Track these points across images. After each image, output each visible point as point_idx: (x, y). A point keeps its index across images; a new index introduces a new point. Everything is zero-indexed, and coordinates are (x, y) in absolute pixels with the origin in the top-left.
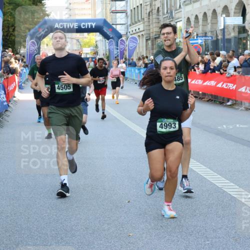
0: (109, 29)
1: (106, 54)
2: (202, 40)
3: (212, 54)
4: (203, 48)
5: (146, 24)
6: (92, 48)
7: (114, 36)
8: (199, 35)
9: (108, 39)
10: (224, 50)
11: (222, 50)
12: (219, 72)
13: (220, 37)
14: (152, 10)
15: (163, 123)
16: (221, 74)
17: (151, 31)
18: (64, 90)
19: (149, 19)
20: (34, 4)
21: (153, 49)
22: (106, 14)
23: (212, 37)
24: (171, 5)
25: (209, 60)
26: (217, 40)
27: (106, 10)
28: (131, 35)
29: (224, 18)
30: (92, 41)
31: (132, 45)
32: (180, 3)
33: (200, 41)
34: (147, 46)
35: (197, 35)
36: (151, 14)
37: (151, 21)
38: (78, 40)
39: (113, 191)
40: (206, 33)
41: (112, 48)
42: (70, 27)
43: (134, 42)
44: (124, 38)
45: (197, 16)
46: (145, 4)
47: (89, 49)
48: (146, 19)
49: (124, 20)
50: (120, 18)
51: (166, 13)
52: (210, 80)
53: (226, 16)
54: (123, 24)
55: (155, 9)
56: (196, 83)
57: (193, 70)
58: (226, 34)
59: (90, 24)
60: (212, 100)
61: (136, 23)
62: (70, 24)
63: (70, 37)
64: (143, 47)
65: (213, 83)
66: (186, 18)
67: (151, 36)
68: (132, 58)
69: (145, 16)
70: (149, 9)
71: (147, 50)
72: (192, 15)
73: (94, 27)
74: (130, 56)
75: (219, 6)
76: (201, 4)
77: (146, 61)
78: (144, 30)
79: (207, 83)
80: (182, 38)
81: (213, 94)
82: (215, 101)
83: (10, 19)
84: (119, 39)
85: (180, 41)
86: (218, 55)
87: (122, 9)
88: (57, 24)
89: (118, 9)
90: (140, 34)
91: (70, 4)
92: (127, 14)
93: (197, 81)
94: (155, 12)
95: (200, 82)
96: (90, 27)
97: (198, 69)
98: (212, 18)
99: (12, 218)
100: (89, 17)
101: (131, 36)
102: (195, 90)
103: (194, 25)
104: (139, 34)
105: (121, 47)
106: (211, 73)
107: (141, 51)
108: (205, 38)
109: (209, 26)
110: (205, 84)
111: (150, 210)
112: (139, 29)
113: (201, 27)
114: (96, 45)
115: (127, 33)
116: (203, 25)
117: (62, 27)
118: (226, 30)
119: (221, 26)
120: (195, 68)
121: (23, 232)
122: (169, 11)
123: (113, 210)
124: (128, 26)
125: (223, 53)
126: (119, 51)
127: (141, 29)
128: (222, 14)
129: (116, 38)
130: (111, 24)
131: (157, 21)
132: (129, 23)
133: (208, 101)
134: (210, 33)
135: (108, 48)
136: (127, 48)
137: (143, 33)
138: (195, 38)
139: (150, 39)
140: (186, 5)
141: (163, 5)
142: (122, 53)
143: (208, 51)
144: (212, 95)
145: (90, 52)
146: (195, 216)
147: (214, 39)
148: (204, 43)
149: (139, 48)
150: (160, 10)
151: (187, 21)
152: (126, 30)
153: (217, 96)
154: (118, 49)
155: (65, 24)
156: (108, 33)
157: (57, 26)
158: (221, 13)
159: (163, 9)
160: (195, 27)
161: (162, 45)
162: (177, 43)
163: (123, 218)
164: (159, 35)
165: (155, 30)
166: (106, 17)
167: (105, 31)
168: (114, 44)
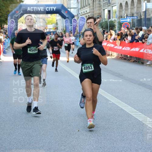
1: (64, 29)
2: (130, 19)
3: (137, 29)
4: (131, 25)
5: (92, 8)
6: (54, 25)
7: (69, 16)
8: (128, 16)
9: (65, 19)
10: (145, 26)
11: (144, 26)
12: (142, 42)
13: (143, 17)
15: (85, 67)
16: (143, 43)
17: (95, 13)
18: (33, 52)
19: (93, 4)
22: (63, 1)
23: (137, 17)
25: (135, 33)
26: (141, 19)
28: (81, 15)
29: (146, 3)
30: (53, 20)
31: (81, 22)
33: (128, 20)
35: (127, 16)
36: (94, 1)
37: (95, 6)
38: (44, 20)
39: (68, 123)
40: (133, 14)
41: (68, 25)
42: (38, 10)
43: (83, 21)
44: (76, 18)
45: (127, 2)
47: (52, 25)
48: (91, 5)
49: (76, 5)
50: (73, 4)
52: (136, 47)
53: (147, 2)
54: (76, 8)
56: (126, 49)
57: (123, 40)
58: (147, 15)
59: (52, 8)
60: (136, 61)
61: (84, 7)
62: (38, 8)
63: (38, 17)
65: (137, 49)
66: (119, 4)
67: (95, 16)
69: (90, 2)
72: (123, 1)
73: (55, 10)
74: (80, 30)
78: (90, 12)
79: (133, 49)
80: (117, 17)
81: (137, 56)
82: (138, 62)
84: (72, 18)
85: (115, 20)
86: (141, 30)
92: (78, 0)
93: (126, 48)
95: (128, 49)
96: (52, 10)
97: (127, 40)
98: (137, 3)
100: (52, 3)
101: (80, 17)
102: (125, 54)
103: (125, 8)
104: (86, 15)
105: (74, 24)
106: (136, 42)
108: (132, 18)
109: (135, 9)
110: (132, 50)
111: (93, 136)
112: (86, 11)
113: (129, 10)
114: (57, 23)
115: (78, 14)
116: (131, 9)
117: (33, 10)
118: (147, 12)
119: (143, 9)
120: (125, 39)
124: (78, 9)
125: (144, 28)
126: (72, 27)
127: (88, 11)
128: (144, 1)
129: (70, 18)
130: (67, 8)
131: (99, 6)
132: (79, 7)
133: (134, 62)
134: (136, 14)
135: (64, 25)
136: (78, 25)
142: (75, 29)
143: (134, 27)
144: (136, 58)
145: (52, 27)
146: (124, 140)
147: (139, 18)
148: (131, 21)
151: (120, 6)
152: (77, 12)
153: (140, 58)
154: (71, 26)
155: (35, 8)
156: (65, 14)
157: (29, 9)
160: (125, 10)
161: (103, 23)
162: (113, 21)
163: (75, 142)
164: (100, 15)
165: (98, 12)
166: (63, 3)
167: (63, 13)
168: (69, 22)
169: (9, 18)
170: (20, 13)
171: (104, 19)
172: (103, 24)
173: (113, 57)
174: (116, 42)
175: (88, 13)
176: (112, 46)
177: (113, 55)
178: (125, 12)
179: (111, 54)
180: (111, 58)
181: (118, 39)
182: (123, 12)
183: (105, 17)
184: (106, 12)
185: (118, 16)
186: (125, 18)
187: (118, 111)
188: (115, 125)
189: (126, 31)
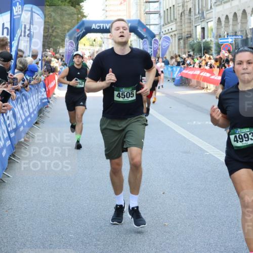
0: (143, 29)
2: (232, 39)
4: (233, 46)
5: (178, 24)
7: (148, 36)
8: (229, 35)
9: (142, 39)
13: (249, 36)
14: (184, 11)
15: (237, 135)
17: (183, 31)
18: (126, 98)
19: (181, 19)
20: (72, 6)
21: (185, 48)
22: (140, 15)
23: (242, 36)
24: (202, 6)
26: (247, 39)
27: (140, 11)
28: (164, 34)
31: (165, 44)
32: (211, 4)
33: (230, 40)
34: (179, 45)
35: (228, 34)
36: (183, 14)
37: (183, 21)
39: (149, 182)
40: (236, 32)
41: (146, 47)
42: (106, 27)
44: (157, 38)
45: (227, 16)
46: (177, 5)
48: (178, 20)
49: (157, 20)
50: (154, 19)
51: (197, 13)
54: (156, 25)
55: (187, 10)
57: (223, 68)
61: (169, 23)
62: (107, 25)
63: (106, 37)
64: (175, 46)
66: (217, 18)
67: (183, 35)
68: (165, 56)
69: (177, 16)
70: (181, 10)
71: (179, 48)
72: (223, 15)
74: (163, 54)
75: (249, 7)
76: (231, 5)
77: (179, 59)
78: (176, 30)
80: (213, 37)
83: (50, 21)
84: (153, 39)
85: (211, 40)
87: (156, 10)
88: (94, 25)
89: (152, 10)
90: (173, 34)
91: (106, 6)
92: (160, 14)
94: (187, 12)
98: (242, 18)
99: (53, 208)
101: (164, 36)
103: (225, 25)
104: (171, 34)
105: (154, 46)
107: (173, 49)
108: (235, 37)
109: (239, 26)
111: (184, 201)
112: (171, 29)
113: (231, 27)
114: (131, 45)
115: (160, 33)
116: (233, 25)
117: (99, 28)
119: (251, 26)
121: (65, 221)
122: (200, 12)
123: (149, 201)
124: (161, 26)
126: (152, 50)
127: (174, 29)
129: (149, 38)
130: (145, 24)
131: (189, 21)
132: (162, 23)
134: (240, 32)
135: (142, 48)
136: (160, 47)
137: (176, 33)
138: (226, 37)
139: (182, 38)
140: (217, 6)
141: (195, 6)
142: (156, 52)
146: (227, 206)
147: (244, 38)
148: (234, 42)
149: (172, 46)
150: (192, 10)
151: (218, 21)
152: (159, 30)
154: (151, 48)
155: (102, 25)
156: (142, 33)
157: (94, 26)
158: (251, 13)
159: (195, 9)
160: (225, 27)
161: (194, 44)
162: (208, 42)
163: (158, 208)
164: (191, 34)
165: (187, 29)
166: (140, 17)
167: (140, 31)
168: (148, 43)
169: (67, 39)
170: (81, 31)
171: (197, 39)
172: (195, 46)
173: (209, 91)
174: (213, 71)
175: (174, 31)
176: (208, 75)
177: (208, 88)
178: (225, 29)
179: (206, 87)
180: (206, 92)
181: (216, 67)
182: (223, 30)
183: (198, 37)
184: (199, 29)
185: (215, 35)
186: (224, 37)
187: (219, 165)
188: (214, 186)
189: (227, 55)
